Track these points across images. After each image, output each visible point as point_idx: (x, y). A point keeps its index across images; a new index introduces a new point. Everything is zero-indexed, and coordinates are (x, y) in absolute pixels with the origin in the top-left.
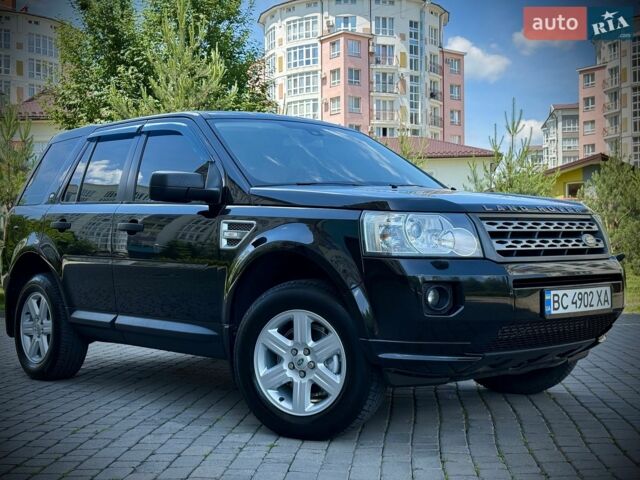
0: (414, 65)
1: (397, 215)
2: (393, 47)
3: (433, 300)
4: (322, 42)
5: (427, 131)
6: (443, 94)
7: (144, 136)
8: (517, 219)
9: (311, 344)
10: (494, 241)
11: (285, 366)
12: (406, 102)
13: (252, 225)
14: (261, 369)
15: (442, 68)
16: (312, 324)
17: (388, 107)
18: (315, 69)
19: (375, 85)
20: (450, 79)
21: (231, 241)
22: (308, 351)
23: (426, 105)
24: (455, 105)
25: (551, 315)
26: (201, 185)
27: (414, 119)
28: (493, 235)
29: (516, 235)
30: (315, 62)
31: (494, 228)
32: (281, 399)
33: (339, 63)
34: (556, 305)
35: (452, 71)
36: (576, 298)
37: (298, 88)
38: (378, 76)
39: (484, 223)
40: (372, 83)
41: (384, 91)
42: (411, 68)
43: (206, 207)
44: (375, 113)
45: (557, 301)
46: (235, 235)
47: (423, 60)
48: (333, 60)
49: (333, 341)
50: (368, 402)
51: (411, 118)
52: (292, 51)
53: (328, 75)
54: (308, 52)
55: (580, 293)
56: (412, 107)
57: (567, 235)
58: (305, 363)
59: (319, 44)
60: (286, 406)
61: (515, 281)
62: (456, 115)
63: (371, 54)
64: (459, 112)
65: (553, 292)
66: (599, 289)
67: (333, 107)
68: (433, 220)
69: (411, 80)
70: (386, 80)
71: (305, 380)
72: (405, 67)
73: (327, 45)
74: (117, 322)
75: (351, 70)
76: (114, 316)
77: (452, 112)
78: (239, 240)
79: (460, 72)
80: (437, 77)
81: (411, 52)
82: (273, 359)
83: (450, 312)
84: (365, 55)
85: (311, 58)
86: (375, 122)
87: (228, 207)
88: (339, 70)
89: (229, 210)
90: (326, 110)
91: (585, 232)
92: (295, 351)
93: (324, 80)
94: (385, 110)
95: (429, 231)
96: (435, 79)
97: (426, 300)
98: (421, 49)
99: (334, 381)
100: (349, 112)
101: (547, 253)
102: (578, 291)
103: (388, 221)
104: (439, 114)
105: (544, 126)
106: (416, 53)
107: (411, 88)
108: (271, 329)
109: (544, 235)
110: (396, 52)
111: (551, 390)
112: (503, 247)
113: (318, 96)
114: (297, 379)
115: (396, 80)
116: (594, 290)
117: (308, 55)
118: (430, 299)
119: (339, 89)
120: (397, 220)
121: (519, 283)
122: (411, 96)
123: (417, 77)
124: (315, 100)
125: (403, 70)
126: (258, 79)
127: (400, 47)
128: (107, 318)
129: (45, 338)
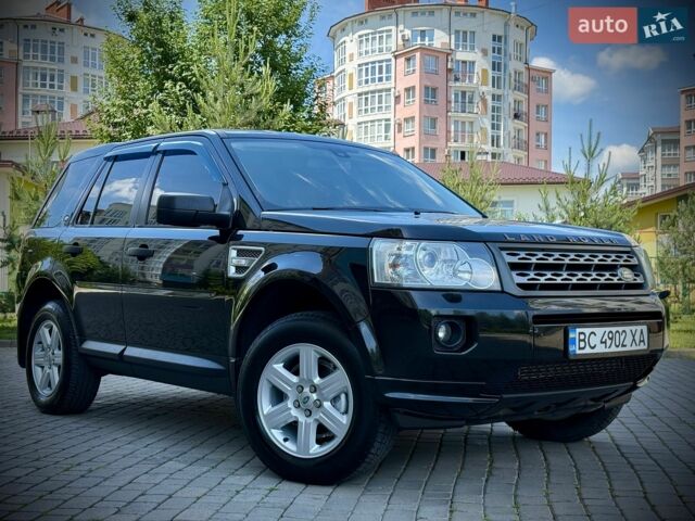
0: (496, 82)
1: (408, 243)
2: (473, 63)
3: (445, 336)
4: (396, 57)
5: (510, 155)
6: (528, 114)
7: (160, 156)
8: (543, 250)
9: (317, 380)
10: (514, 273)
11: (290, 404)
12: (487, 123)
13: (260, 252)
14: (265, 406)
15: (528, 87)
16: (320, 359)
17: (466, 129)
18: (388, 86)
19: (453, 105)
20: (536, 98)
21: (239, 269)
22: (314, 389)
23: (509, 126)
24: (541, 127)
25: (575, 354)
26: (212, 208)
27: (495, 141)
28: (513, 266)
29: (541, 268)
30: (388, 79)
31: (515, 260)
32: (286, 440)
33: (414, 80)
34: (582, 344)
35: (538, 90)
36: (606, 337)
37: (369, 107)
38: (456, 95)
39: (504, 253)
40: (450, 102)
41: (464, 111)
42: (493, 86)
43: (216, 232)
44: (452, 134)
45: (584, 340)
46: (243, 262)
47: (507, 78)
48: (406, 77)
49: (340, 379)
50: (377, 445)
51: (493, 141)
52: (364, 67)
53: (403, 94)
54: (381, 68)
55: (611, 332)
56: (493, 128)
57: (599, 268)
58: (310, 402)
59: (393, 59)
60: (290, 447)
61: (535, 317)
62: (543, 137)
63: (449, 71)
64: (546, 134)
65: (578, 330)
66: (633, 328)
67: (407, 128)
68: (448, 249)
69: (493, 99)
70: (465, 99)
71: (310, 420)
72: (487, 85)
73: (402, 60)
74: (126, 353)
75: (427, 88)
76: (123, 347)
77: (538, 134)
78: (247, 268)
79: (548, 90)
80: (522, 96)
81: (494, 69)
82: (278, 396)
83: (462, 350)
84: (443, 72)
85: (384, 75)
86: (452, 144)
87: (240, 232)
88: (414, 87)
89: (241, 236)
90: (400, 131)
91: (622, 266)
92: (300, 388)
93: (397, 98)
94: (463, 131)
95: (445, 261)
96: (520, 98)
97: (437, 336)
98: (505, 65)
99: (340, 421)
100: (425, 134)
101: (576, 287)
102: (608, 329)
103: (399, 249)
104: (524, 136)
105: (642, 150)
106: (499, 70)
107: (493, 108)
108: (276, 363)
109: (572, 268)
110: (477, 69)
111: (594, 438)
112: (524, 280)
113: (391, 116)
114: (302, 419)
115: (477, 99)
116: (627, 329)
117: (380, 72)
118: (441, 334)
119: (413, 108)
120: (409, 248)
121: (539, 319)
122: (493, 116)
123: (499, 96)
124: (388, 120)
125: (484, 89)
126: (317, 97)
127: (482, 63)
128: (115, 349)
129: (56, 369)
